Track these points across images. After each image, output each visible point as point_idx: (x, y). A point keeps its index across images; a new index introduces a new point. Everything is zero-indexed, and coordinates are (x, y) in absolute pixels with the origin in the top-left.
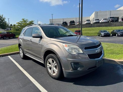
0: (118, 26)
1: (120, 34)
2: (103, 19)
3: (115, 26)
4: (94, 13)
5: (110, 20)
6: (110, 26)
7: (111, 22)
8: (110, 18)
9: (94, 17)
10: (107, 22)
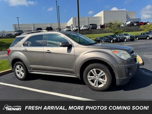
0: (98, 33)
1: (103, 41)
2: (84, 26)
3: (96, 33)
4: (72, 18)
5: (90, 27)
6: (91, 34)
7: (91, 29)
8: (90, 25)
9: (72, 23)
10: (87, 29)
